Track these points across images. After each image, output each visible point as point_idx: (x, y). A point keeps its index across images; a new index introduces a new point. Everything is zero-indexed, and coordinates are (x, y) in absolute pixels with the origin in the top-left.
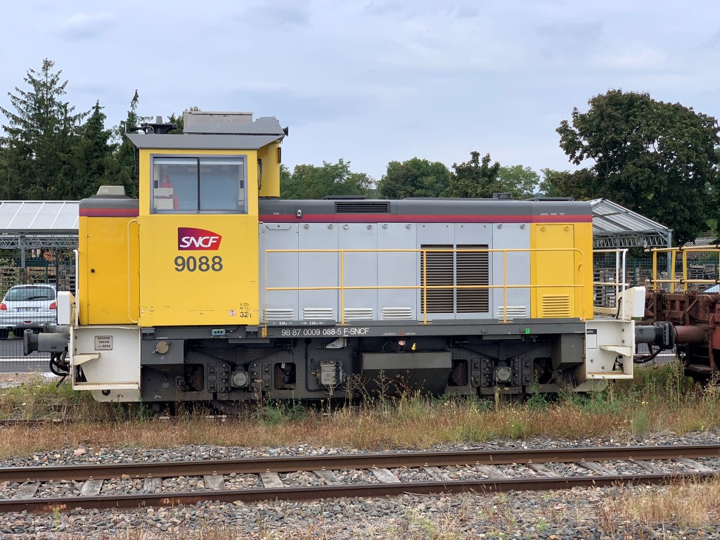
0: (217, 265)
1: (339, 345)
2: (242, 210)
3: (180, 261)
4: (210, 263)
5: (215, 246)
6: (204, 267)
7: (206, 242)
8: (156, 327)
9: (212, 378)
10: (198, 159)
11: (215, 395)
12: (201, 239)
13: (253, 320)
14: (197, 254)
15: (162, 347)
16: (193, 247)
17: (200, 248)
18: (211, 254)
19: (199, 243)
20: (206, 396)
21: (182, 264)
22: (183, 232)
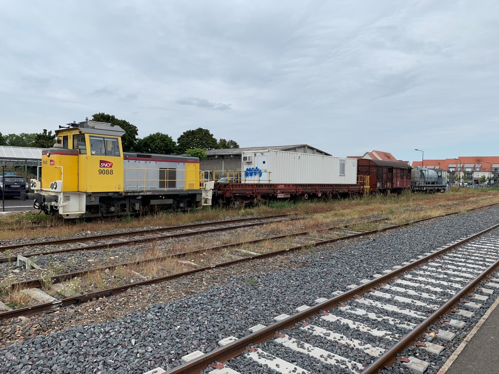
0: (111, 172)
1: (140, 198)
2: (119, 156)
3: (100, 171)
4: (109, 172)
5: (111, 167)
6: (107, 173)
7: (108, 165)
8: (92, 193)
9: (102, 209)
10: (104, 138)
11: (102, 215)
12: (107, 164)
13: (121, 190)
14: (105, 169)
15: (93, 199)
16: (104, 167)
17: (106, 167)
18: (109, 169)
19: (106, 165)
20: (100, 215)
21: (101, 172)
22: (101, 162)
